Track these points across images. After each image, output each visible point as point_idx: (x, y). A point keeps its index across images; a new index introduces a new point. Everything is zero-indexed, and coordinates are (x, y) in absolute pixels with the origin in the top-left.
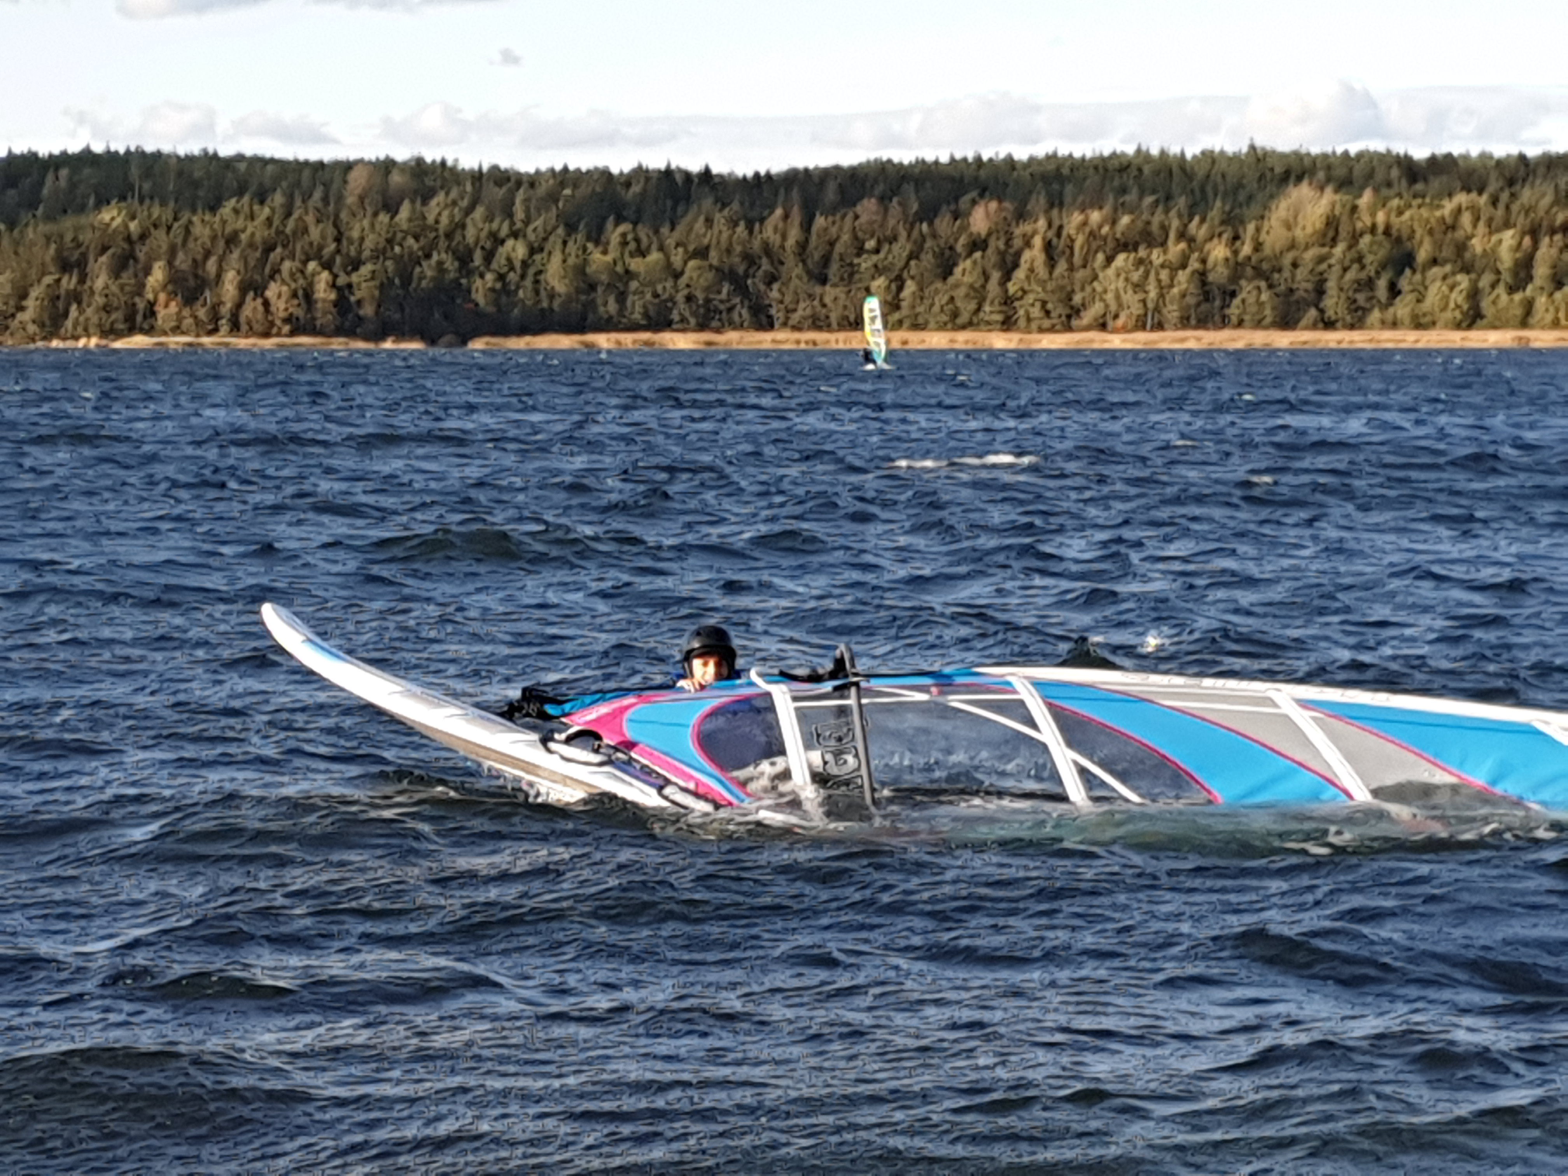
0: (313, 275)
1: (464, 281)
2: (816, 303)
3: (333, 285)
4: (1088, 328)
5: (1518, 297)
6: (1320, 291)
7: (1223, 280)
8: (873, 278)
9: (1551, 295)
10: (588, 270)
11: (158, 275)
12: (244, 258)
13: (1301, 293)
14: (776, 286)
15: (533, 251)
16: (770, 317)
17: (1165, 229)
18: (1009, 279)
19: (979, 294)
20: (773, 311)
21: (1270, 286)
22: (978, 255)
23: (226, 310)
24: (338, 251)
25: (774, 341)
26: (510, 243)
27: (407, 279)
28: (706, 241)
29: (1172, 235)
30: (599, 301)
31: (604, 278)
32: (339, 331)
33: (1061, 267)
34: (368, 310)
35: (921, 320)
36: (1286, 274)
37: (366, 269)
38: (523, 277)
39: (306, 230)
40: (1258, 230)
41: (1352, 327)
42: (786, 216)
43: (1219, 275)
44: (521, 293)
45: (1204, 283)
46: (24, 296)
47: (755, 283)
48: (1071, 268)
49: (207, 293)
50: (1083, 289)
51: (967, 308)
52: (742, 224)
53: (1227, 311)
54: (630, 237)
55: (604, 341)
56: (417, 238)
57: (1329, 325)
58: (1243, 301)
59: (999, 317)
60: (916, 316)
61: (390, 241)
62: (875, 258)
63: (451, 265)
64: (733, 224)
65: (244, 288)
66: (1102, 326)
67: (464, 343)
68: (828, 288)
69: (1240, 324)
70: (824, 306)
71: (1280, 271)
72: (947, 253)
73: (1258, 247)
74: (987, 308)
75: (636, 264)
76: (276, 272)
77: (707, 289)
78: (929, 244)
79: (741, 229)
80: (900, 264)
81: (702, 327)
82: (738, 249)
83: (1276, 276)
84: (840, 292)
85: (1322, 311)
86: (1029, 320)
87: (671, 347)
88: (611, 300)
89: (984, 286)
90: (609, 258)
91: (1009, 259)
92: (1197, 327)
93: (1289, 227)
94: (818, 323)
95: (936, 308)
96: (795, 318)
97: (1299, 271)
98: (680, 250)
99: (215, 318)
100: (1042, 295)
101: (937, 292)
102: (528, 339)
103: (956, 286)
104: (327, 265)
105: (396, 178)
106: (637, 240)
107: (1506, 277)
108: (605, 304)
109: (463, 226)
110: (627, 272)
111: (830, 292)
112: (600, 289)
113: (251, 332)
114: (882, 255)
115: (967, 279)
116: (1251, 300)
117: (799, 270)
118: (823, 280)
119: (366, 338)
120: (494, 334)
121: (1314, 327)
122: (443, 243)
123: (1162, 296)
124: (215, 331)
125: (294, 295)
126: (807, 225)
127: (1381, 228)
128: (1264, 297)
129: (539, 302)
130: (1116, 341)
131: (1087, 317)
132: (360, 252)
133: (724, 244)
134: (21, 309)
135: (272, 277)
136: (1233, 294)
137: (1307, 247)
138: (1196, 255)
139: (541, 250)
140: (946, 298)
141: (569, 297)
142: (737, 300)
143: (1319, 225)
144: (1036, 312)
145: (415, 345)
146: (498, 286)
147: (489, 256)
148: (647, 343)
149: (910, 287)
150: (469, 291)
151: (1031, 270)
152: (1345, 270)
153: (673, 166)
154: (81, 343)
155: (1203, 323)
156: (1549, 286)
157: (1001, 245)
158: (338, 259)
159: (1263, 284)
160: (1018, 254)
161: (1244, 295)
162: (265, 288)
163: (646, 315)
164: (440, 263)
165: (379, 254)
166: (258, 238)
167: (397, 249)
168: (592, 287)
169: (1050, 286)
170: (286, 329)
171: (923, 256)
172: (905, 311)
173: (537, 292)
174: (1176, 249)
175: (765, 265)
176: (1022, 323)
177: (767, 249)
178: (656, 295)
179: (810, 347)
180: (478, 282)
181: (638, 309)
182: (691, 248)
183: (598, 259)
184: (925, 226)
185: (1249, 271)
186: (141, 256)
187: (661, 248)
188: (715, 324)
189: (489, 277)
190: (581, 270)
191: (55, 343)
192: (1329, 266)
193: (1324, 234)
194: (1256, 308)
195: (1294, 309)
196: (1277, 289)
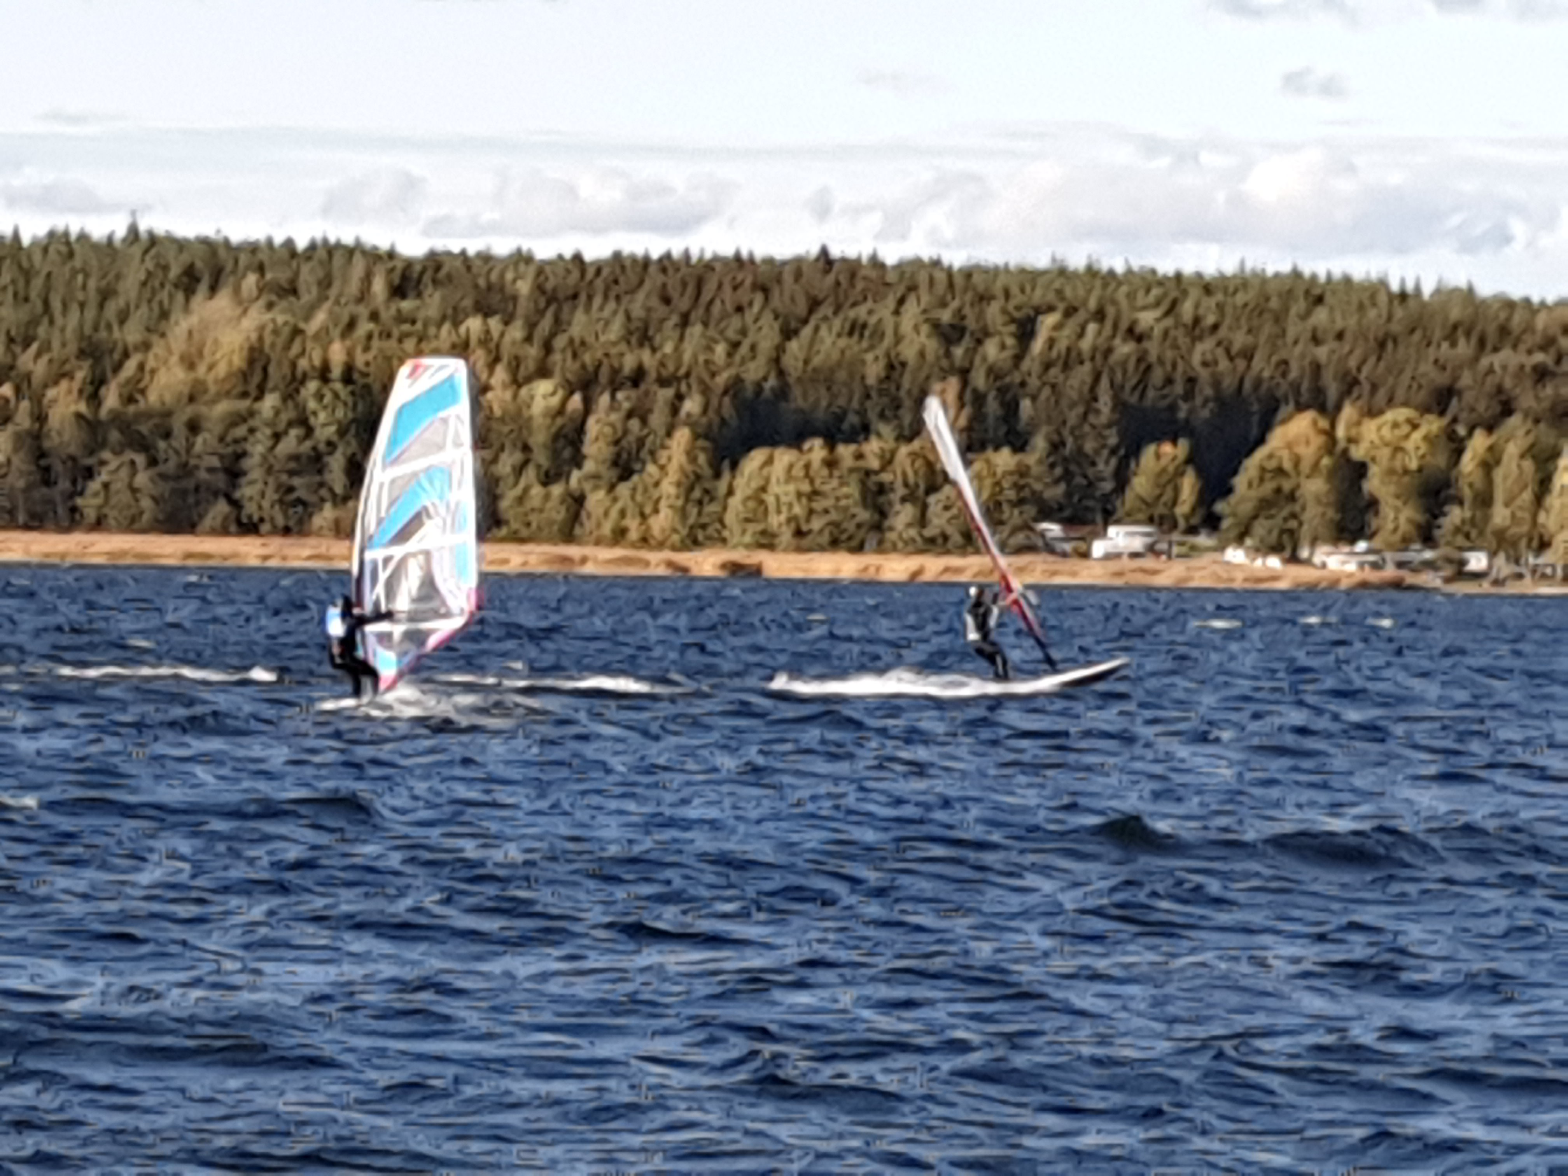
5: (557, 490)
6: (233, 473)
7: (73, 450)
9: (612, 488)
13: (203, 475)
21: (153, 462)
36: (179, 441)
41: (287, 531)
43: (65, 440)
45: (41, 454)
53: (79, 501)
57: (249, 528)
58: (106, 486)
69: (99, 525)
71: (167, 435)
73: (135, 396)
83: (162, 445)
85: (236, 504)
92: (27, 527)
93: (190, 365)
97: (199, 440)
107: (541, 457)
116: (119, 484)
121: (223, 531)
127: (336, 372)
128: (142, 479)
136: (89, 473)
137: (216, 398)
138: (28, 405)
143: (238, 361)
152: (277, 437)
156: (610, 474)
159: (140, 459)
161: (106, 474)
185: (114, 436)
192: (252, 431)
193: (245, 376)
194: (126, 497)
195: (191, 500)
196: (161, 468)
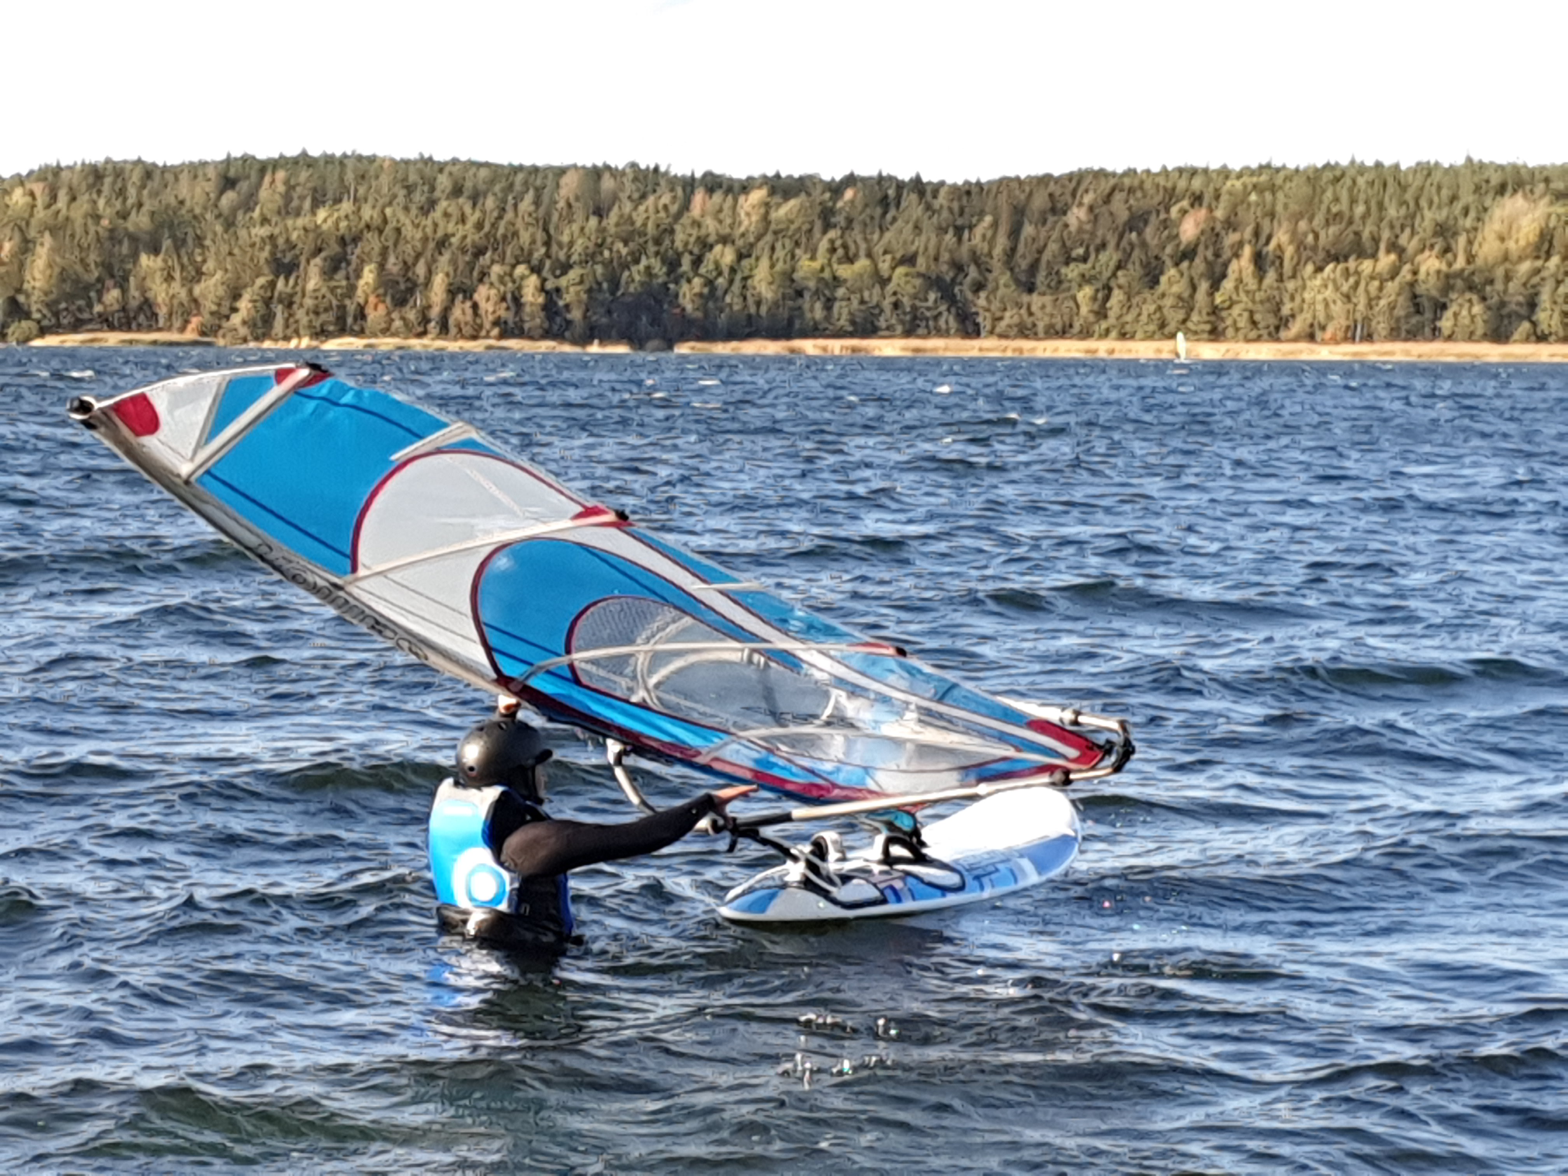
0: (523, 278)
1: (672, 286)
2: (1023, 311)
3: (542, 289)
4: (1296, 339)
6: (1532, 305)
7: (1434, 293)
8: (1080, 286)
10: (796, 276)
11: (369, 276)
12: (453, 262)
13: (1513, 307)
14: (983, 294)
15: (741, 256)
16: (977, 325)
17: (1376, 240)
18: (1218, 289)
19: (1187, 304)
20: (980, 320)
21: (1484, 299)
22: (1185, 264)
23: (435, 312)
24: (548, 255)
25: (981, 350)
26: (718, 248)
27: (615, 284)
28: (914, 248)
29: (1383, 246)
30: (806, 306)
31: (812, 284)
32: (547, 335)
33: (1271, 276)
34: (576, 315)
35: (1128, 328)
36: (1499, 286)
37: (574, 274)
38: (731, 282)
39: (515, 234)
40: (1470, 242)
42: (995, 225)
43: (1429, 286)
44: (728, 299)
45: (1415, 296)
46: (236, 296)
47: (963, 290)
48: (1280, 279)
49: (418, 295)
50: (1292, 298)
51: (1174, 317)
52: (951, 232)
53: (1438, 324)
54: (838, 243)
55: (810, 347)
56: (626, 243)
57: (1543, 339)
58: (1456, 315)
59: (1208, 327)
60: (1123, 325)
61: (600, 246)
62: (1082, 267)
63: (659, 269)
64: (942, 230)
65: (452, 292)
66: (1311, 337)
67: (670, 347)
68: (1035, 297)
69: (1450, 338)
70: (1031, 314)
71: (1491, 282)
72: (1154, 263)
73: (1470, 258)
74: (1195, 317)
75: (844, 271)
76: (484, 275)
77: (915, 297)
78: (1136, 253)
79: (949, 238)
80: (1107, 274)
81: (909, 333)
82: (945, 256)
83: (1488, 288)
84: (1048, 299)
85: (1534, 324)
86: (1237, 330)
87: (877, 353)
88: (818, 306)
89: (1192, 296)
90: (816, 265)
91: (1218, 270)
92: (1406, 340)
93: (1502, 239)
94: (1025, 331)
95: (1144, 318)
96: (1002, 326)
97: (1511, 285)
98: (888, 257)
99: (425, 320)
100: (1250, 305)
101: (1145, 301)
102: (734, 344)
103: (1163, 295)
104: (536, 270)
105: (607, 183)
106: (845, 246)
108: (812, 310)
109: (672, 232)
110: (835, 278)
111: (1036, 300)
112: (807, 295)
113: (461, 335)
114: (1089, 265)
115: (1175, 289)
116: (1464, 312)
117: (1005, 278)
118: (1030, 289)
119: (574, 342)
120: (699, 339)
121: (1527, 340)
122: (651, 248)
123: (1370, 307)
124: (422, 334)
125: (503, 299)
126: (1015, 232)
128: (1476, 310)
129: (746, 307)
130: (1324, 353)
131: (1296, 327)
132: (569, 257)
133: (932, 251)
134: (235, 310)
135: (481, 280)
136: (1444, 307)
137: (1521, 259)
138: (1407, 267)
139: (749, 256)
140: (1152, 308)
141: (776, 304)
142: (943, 308)
143: (1533, 238)
144: (1243, 322)
145: (622, 349)
146: (706, 290)
147: (697, 262)
148: (854, 350)
149: (1117, 296)
150: (677, 296)
151: (1240, 280)
152: (1559, 283)
153: (884, 174)
154: (293, 343)
155: (1412, 335)
157: (1209, 254)
158: (548, 263)
159: (1475, 298)
160: (1226, 265)
161: (1453, 308)
162: (474, 291)
163: (853, 322)
164: (648, 268)
165: (589, 258)
166: (469, 240)
167: (606, 253)
168: (799, 294)
169: (1259, 296)
170: (495, 331)
171: (1130, 266)
172: (1112, 320)
173: (745, 298)
174: (1386, 260)
175: (973, 272)
176: (1230, 332)
177: (975, 258)
178: (862, 302)
179: (1016, 355)
180: (685, 288)
181: (845, 316)
182: (898, 256)
183: (806, 266)
184: (1134, 235)
185: (1459, 283)
186: (354, 259)
187: (869, 255)
188: (921, 331)
189: (697, 281)
190: (789, 277)
191: (267, 344)
192: (1543, 279)
193: (1538, 247)
194: (1467, 321)
195: (1506, 322)
196: (1489, 302)
